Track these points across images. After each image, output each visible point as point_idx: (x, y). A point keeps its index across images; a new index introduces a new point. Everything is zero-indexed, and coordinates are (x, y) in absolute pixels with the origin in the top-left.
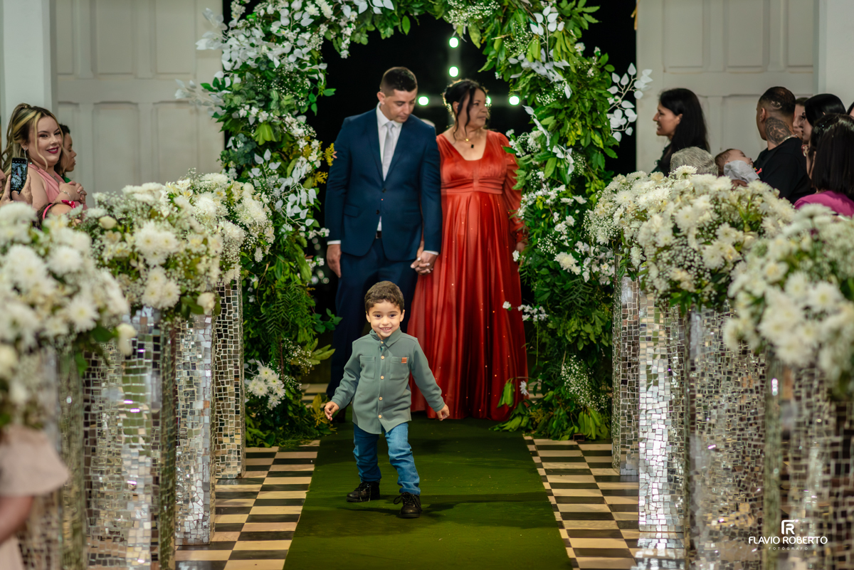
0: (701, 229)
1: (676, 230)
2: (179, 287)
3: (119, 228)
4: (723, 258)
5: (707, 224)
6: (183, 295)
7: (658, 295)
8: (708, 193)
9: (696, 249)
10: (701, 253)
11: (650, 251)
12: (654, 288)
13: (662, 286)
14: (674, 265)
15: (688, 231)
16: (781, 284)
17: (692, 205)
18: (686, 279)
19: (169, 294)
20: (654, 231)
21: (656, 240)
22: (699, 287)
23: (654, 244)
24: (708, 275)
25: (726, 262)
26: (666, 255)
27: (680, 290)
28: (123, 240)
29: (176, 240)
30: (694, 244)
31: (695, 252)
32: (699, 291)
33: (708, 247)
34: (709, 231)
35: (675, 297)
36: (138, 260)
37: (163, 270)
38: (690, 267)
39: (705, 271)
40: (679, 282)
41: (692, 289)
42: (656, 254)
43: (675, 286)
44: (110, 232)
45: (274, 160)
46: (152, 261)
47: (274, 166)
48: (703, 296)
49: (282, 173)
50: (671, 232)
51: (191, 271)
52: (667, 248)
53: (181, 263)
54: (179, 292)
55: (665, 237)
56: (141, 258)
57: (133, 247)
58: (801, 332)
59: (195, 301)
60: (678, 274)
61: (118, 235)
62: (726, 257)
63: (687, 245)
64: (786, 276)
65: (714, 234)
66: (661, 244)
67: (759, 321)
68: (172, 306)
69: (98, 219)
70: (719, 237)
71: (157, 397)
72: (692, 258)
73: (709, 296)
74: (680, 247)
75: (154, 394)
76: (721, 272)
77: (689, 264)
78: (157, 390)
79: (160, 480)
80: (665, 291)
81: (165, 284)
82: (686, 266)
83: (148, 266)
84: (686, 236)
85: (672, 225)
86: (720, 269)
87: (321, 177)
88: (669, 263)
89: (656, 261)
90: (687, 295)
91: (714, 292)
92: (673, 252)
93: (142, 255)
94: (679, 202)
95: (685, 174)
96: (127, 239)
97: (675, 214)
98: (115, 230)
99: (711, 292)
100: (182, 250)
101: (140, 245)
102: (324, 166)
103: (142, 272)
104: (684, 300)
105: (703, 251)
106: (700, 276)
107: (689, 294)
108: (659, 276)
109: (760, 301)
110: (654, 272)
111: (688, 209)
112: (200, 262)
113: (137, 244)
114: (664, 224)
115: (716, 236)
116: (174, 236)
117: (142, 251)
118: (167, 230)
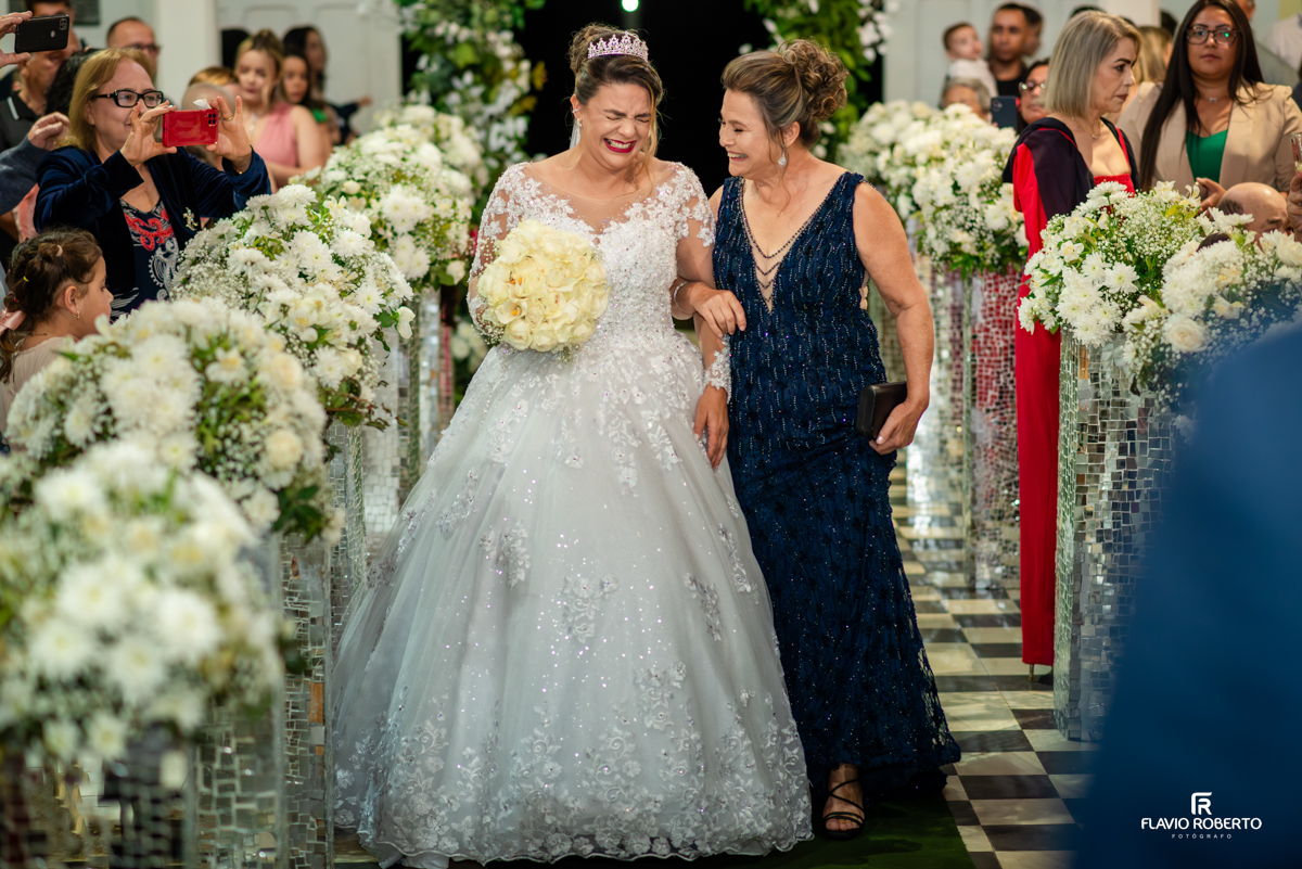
0: (982, 186)
1: (956, 187)
2: (429, 256)
3: (364, 193)
4: (1007, 218)
5: (989, 182)
6: (432, 264)
7: (937, 258)
8: (989, 148)
9: (978, 208)
10: (983, 213)
11: (927, 211)
12: (932, 250)
13: (941, 248)
14: (954, 226)
15: (969, 189)
16: (1077, 265)
17: (973, 160)
18: (966, 241)
19: (419, 264)
20: (932, 188)
21: (934, 198)
22: (981, 249)
23: (933, 203)
24: (990, 237)
25: (1010, 224)
26: (945, 215)
27: (960, 253)
28: (368, 206)
29: (425, 206)
30: (975, 203)
31: (976, 211)
32: (981, 254)
33: (991, 207)
34: (992, 189)
35: (955, 261)
36: (385, 228)
37: (410, 237)
38: (971, 229)
39: (987, 232)
40: (960, 244)
41: (974, 252)
42: (934, 214)
43: (955, 248)
44: (355, 198)
45: (475, 84)
46: (399, 229)
47: (477, 91)
48: (985, 259)
49: (486, 99)
50: (950, 190)
51: (440, 239)
52: (947, 207)
53: (431, 231)
54: (429, 262)
55: (945, 196)
56: (389, 226)
57: (380, 214)
58: (1098, 312)
59: (444, 270)
60: (959, 236)
61: (363, 201)
62: (1010, 217)
63: (967, 204)
64: (1083, 256)
65: (997, 193)
66: (940, 203)
67: (1056, 301)
68: (422, 276)
69: (337, 183)
70: (1003, 196)
71: (405, 374)
72: (973, 218)
73: (992, 260)
74: (960, 207)
75: (401, 370)
76: (1004, 233)
77: (970, 225)
78: (404, 366)
79: (408, 461)
80: (945, 254)
81: (415, 253)
82: (967, 227)
83: (395, 234)
84: (967, 195)
85: (952, 183)
86: (1004, 231)
87: (529, 103)
88: (949, 223)
89: (934, 220)
90: (969, 258)
91: (997, 255)
92: (952, 212)
93: (389, 222)
94: (959, 158)
95: (958, 116)
96: (373, 205)
97: (955, 171)
98: (359, 195)
99: (994, 255)
100: (430, 216)
101: (388, 213)
102: (533, 91)
103: (390, 241)
104: (965, 263)
105: (986, 211)
106: (981, 237)
107: (970, 257)
108: (937, 237)
109: (1057, 280)
110: (931, 233)
111: (969, 166)
112: (449, 228)
113: (384, 210)
114: (942, 182)
115: (999, 195)
116: (423, 201)
117: (390, 219)
118: (414, 194)
